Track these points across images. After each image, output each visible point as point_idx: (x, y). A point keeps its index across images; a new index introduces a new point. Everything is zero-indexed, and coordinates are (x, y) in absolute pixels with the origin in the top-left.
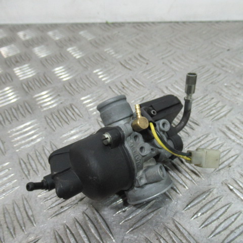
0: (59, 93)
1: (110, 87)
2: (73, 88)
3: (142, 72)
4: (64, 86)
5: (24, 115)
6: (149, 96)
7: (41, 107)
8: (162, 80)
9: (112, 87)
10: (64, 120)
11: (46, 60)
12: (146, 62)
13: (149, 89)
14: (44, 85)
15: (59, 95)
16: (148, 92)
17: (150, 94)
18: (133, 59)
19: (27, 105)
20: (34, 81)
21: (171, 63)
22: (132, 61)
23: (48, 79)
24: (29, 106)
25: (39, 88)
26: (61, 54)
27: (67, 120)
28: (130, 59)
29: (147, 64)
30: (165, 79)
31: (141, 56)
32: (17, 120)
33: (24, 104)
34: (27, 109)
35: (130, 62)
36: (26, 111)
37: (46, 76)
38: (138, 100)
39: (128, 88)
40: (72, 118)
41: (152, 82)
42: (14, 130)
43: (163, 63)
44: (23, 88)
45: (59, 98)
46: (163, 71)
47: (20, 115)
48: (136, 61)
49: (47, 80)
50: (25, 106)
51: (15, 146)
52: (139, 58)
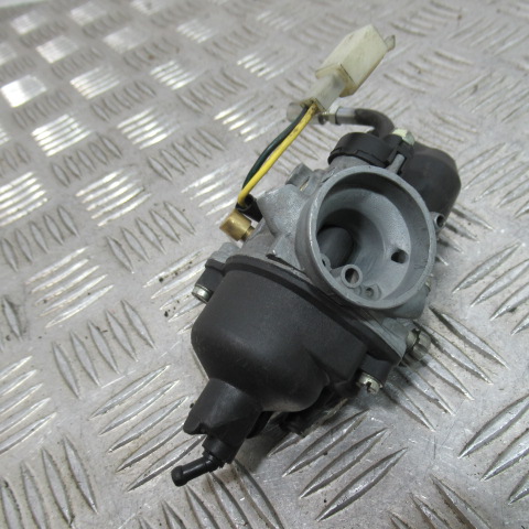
0: (272, 104)
1: (386, 76)
2: (299, 89)
3: (452, 35)
4: (277, 88)
5: (208, 154)
6: (488, 80)
7: (240, 135)
8: (510, 44)
9: (391, 75)
10: (301, 152)
11: (216, 44)
12: (456, 15)
13: (483, 68)
14: (230, 92)
15: (272, 107)
16: (484, 74)
17: (490, 75)
18: (421, 13)
19: (206, 134)
20: (204, 87)
21: (518, 9)
22: (421, 18)
23: (236, 79)
24: (214, 136)
25: (222, 99)
26: (245, 28)
27: (310, 153)
28: (414, 15)
29: (460, 18)
30: (516, 41)
31: (438, 6)
32: (196, 165)
33: (200, 134)
34: (209, 142)
35: (416, 21)
36: (209, 146)
37: (228, 73)
38: (463, 93)
39: (430, 72)
40: (319, 147)
41: (485, 52)
42: (196, 184)
43: (499, 11)
44: (185, 104)
45: (274, 112)
46: (505, 27)
47: (197, 155)
48: (429, 16)
49: (233, 81)
50: (204, 138)
51: (209, 213)
52: (435, 9)
